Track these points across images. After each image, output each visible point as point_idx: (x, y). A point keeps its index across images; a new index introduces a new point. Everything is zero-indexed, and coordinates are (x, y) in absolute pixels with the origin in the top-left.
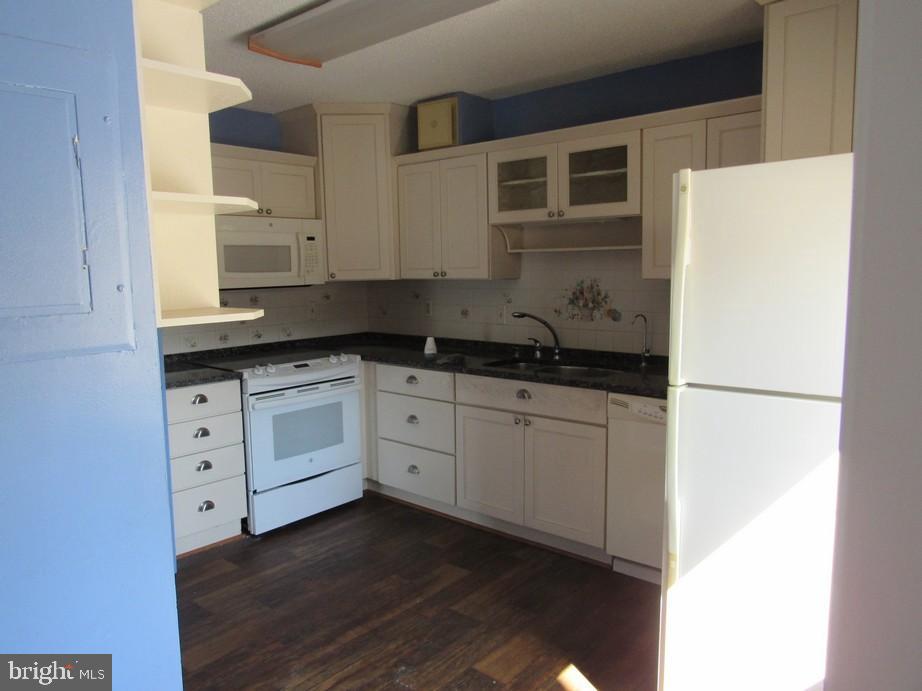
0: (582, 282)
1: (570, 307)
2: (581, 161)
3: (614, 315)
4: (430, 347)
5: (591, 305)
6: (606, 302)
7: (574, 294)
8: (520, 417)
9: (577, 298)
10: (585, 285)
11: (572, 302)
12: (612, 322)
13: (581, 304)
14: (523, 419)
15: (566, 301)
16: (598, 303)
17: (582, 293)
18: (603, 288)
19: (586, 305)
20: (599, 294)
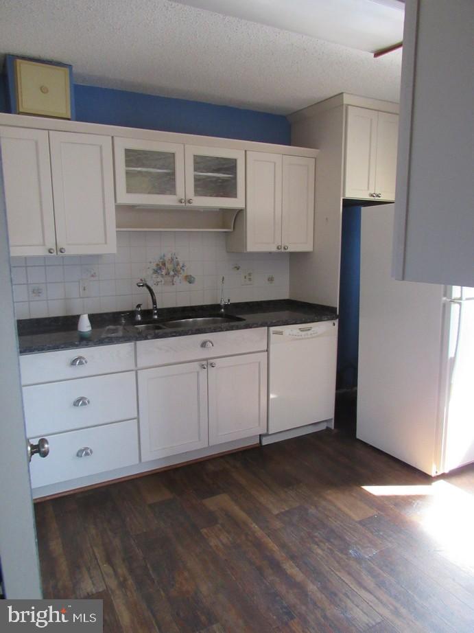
0: (164, 256)
1: (154, 276)
2: (201, 163)
3: (190, 280)
4: (85, 326)
5: (172, 273)
6: (183, 270)
7: (157, 265)
8: (205, 363)
9: (160, 268)
10: (166, 259)
11: (156, 272)
12: (188, 283)
13: (164, 273)
14: (207, 364)
15: (152, 272)
16: (176, 271)
17: (164, 264)
18: (181, 260)
19: (168, 274)
20: (178, 264)
